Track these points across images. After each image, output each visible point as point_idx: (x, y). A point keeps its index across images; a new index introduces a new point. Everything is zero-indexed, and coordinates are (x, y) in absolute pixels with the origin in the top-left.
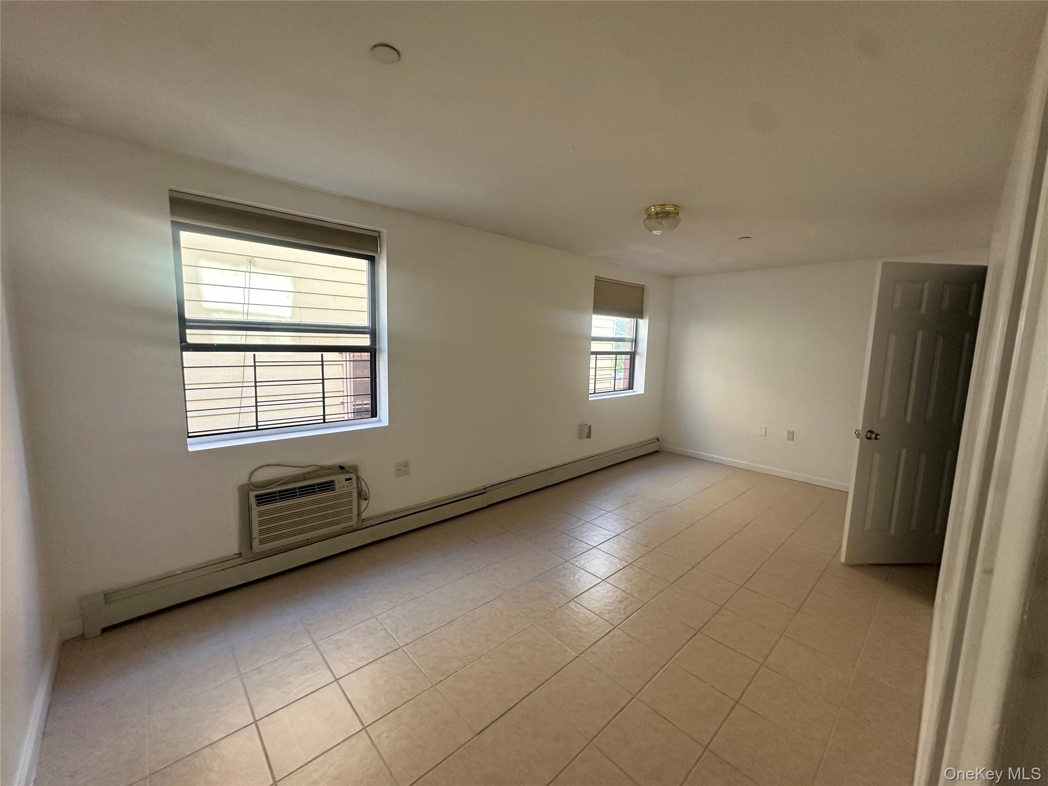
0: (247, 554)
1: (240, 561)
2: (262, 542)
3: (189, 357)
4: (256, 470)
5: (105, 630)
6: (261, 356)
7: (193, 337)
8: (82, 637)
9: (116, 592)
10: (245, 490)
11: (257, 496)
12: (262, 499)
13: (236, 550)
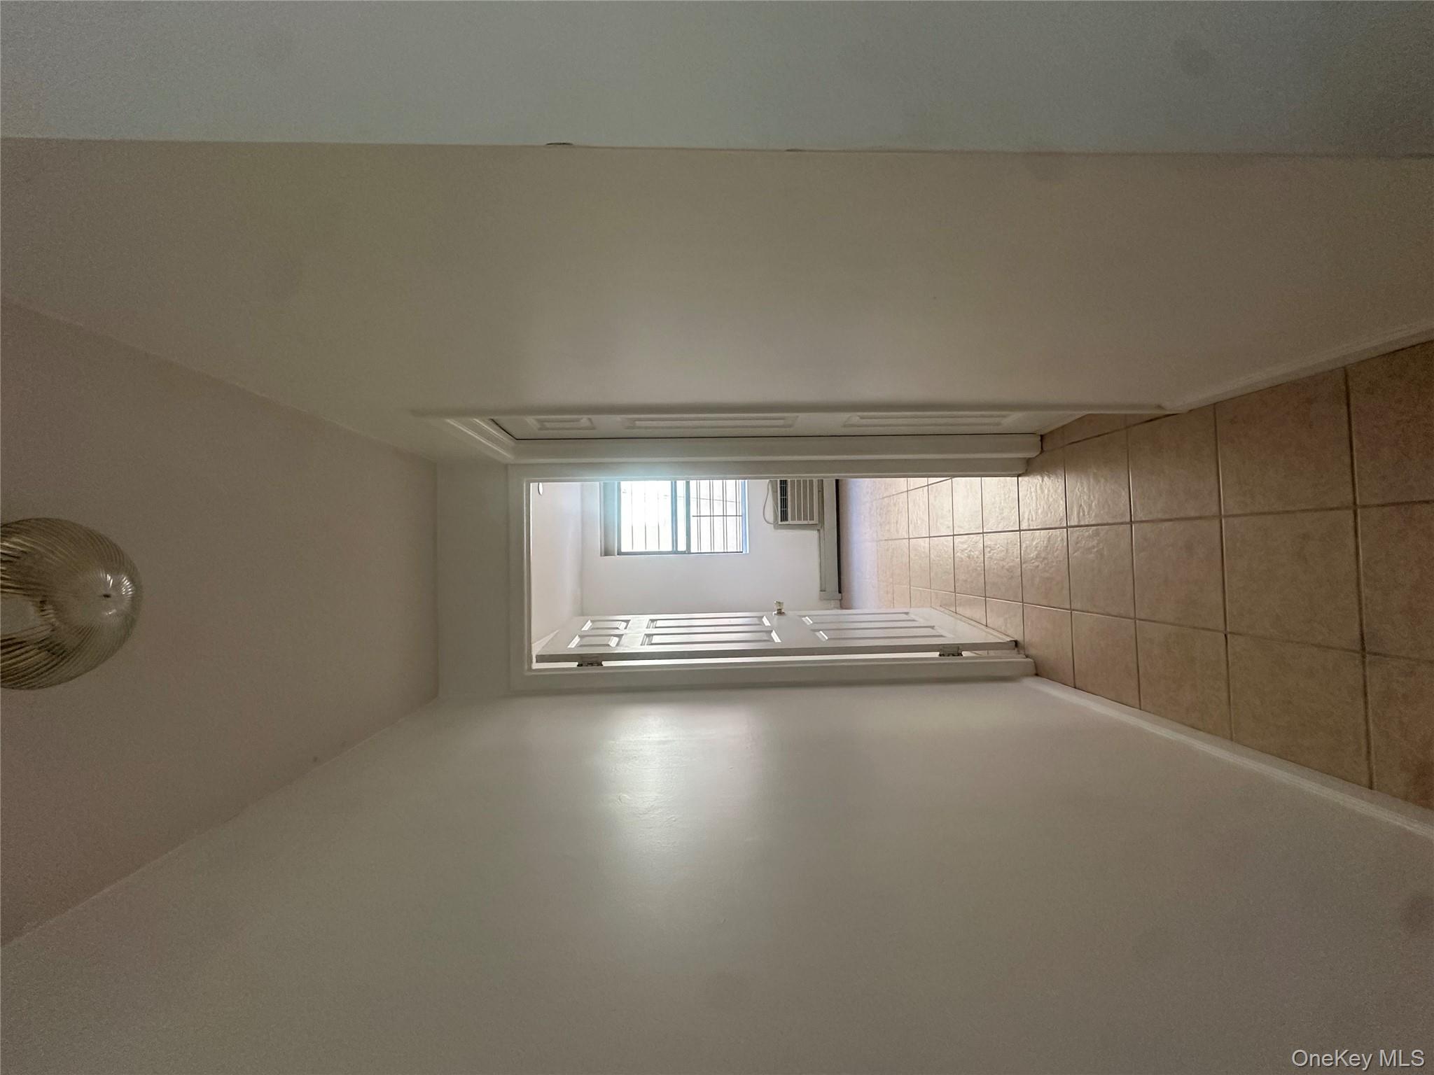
0: (819, 527)
1: (822, 531)
2: (812, 519)
3: (694, 549)
4: (765, 519)
5: (840, 592)
6: (693, 511)
7: (682, 547)
8: (841, 600)
9: (821, 587)
10: (777, 526)
11: (781, 521)
12: (784, 517)
13: (815, 532)
